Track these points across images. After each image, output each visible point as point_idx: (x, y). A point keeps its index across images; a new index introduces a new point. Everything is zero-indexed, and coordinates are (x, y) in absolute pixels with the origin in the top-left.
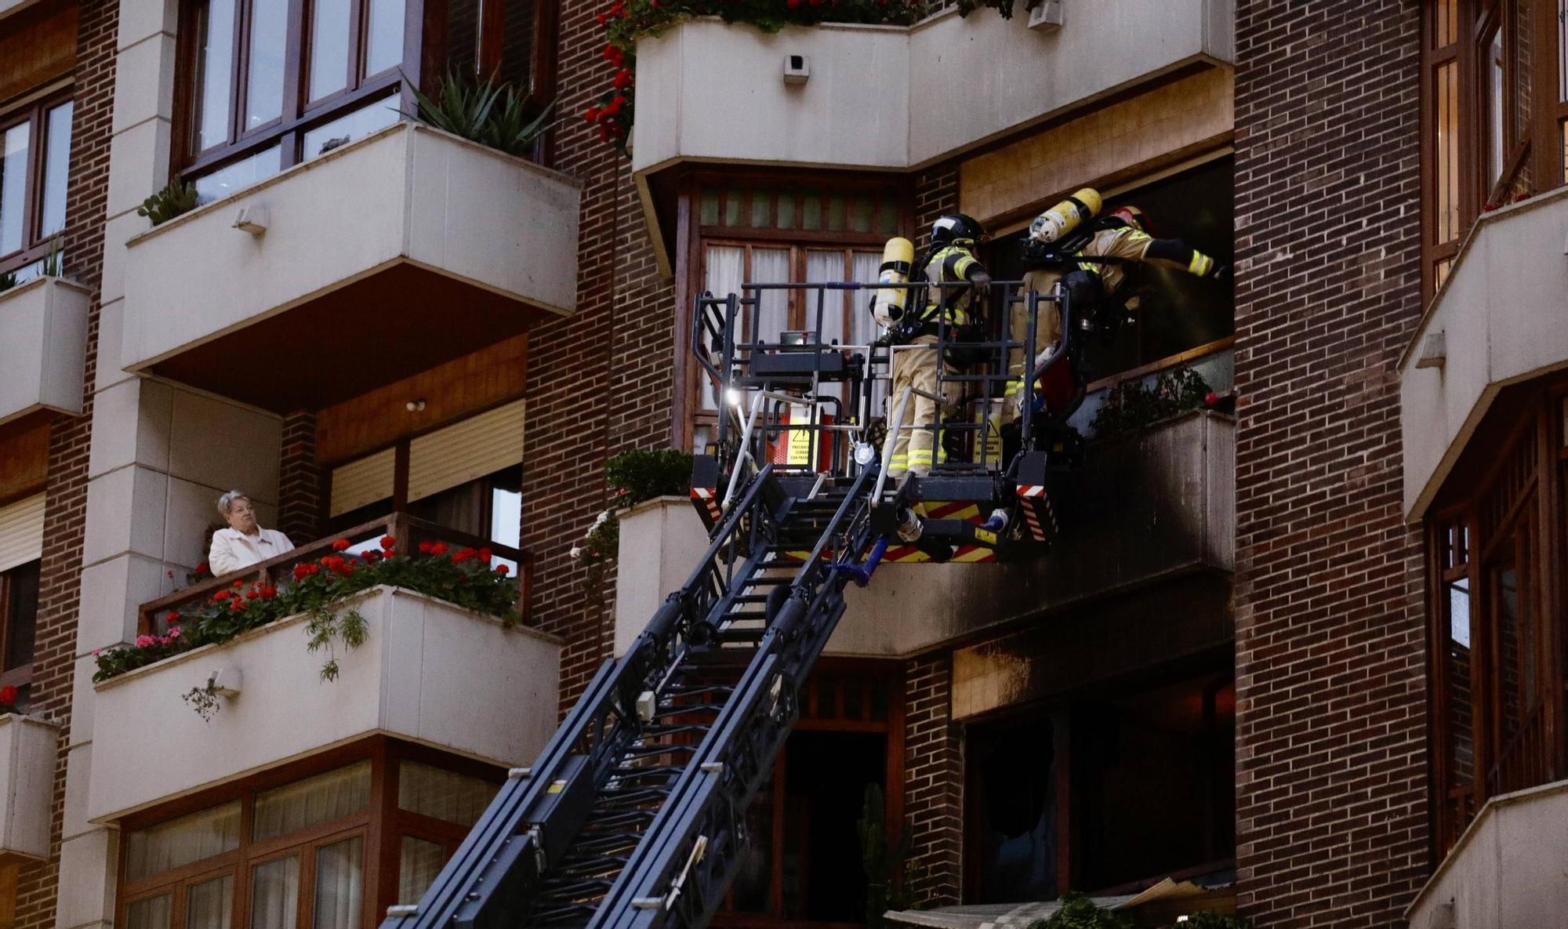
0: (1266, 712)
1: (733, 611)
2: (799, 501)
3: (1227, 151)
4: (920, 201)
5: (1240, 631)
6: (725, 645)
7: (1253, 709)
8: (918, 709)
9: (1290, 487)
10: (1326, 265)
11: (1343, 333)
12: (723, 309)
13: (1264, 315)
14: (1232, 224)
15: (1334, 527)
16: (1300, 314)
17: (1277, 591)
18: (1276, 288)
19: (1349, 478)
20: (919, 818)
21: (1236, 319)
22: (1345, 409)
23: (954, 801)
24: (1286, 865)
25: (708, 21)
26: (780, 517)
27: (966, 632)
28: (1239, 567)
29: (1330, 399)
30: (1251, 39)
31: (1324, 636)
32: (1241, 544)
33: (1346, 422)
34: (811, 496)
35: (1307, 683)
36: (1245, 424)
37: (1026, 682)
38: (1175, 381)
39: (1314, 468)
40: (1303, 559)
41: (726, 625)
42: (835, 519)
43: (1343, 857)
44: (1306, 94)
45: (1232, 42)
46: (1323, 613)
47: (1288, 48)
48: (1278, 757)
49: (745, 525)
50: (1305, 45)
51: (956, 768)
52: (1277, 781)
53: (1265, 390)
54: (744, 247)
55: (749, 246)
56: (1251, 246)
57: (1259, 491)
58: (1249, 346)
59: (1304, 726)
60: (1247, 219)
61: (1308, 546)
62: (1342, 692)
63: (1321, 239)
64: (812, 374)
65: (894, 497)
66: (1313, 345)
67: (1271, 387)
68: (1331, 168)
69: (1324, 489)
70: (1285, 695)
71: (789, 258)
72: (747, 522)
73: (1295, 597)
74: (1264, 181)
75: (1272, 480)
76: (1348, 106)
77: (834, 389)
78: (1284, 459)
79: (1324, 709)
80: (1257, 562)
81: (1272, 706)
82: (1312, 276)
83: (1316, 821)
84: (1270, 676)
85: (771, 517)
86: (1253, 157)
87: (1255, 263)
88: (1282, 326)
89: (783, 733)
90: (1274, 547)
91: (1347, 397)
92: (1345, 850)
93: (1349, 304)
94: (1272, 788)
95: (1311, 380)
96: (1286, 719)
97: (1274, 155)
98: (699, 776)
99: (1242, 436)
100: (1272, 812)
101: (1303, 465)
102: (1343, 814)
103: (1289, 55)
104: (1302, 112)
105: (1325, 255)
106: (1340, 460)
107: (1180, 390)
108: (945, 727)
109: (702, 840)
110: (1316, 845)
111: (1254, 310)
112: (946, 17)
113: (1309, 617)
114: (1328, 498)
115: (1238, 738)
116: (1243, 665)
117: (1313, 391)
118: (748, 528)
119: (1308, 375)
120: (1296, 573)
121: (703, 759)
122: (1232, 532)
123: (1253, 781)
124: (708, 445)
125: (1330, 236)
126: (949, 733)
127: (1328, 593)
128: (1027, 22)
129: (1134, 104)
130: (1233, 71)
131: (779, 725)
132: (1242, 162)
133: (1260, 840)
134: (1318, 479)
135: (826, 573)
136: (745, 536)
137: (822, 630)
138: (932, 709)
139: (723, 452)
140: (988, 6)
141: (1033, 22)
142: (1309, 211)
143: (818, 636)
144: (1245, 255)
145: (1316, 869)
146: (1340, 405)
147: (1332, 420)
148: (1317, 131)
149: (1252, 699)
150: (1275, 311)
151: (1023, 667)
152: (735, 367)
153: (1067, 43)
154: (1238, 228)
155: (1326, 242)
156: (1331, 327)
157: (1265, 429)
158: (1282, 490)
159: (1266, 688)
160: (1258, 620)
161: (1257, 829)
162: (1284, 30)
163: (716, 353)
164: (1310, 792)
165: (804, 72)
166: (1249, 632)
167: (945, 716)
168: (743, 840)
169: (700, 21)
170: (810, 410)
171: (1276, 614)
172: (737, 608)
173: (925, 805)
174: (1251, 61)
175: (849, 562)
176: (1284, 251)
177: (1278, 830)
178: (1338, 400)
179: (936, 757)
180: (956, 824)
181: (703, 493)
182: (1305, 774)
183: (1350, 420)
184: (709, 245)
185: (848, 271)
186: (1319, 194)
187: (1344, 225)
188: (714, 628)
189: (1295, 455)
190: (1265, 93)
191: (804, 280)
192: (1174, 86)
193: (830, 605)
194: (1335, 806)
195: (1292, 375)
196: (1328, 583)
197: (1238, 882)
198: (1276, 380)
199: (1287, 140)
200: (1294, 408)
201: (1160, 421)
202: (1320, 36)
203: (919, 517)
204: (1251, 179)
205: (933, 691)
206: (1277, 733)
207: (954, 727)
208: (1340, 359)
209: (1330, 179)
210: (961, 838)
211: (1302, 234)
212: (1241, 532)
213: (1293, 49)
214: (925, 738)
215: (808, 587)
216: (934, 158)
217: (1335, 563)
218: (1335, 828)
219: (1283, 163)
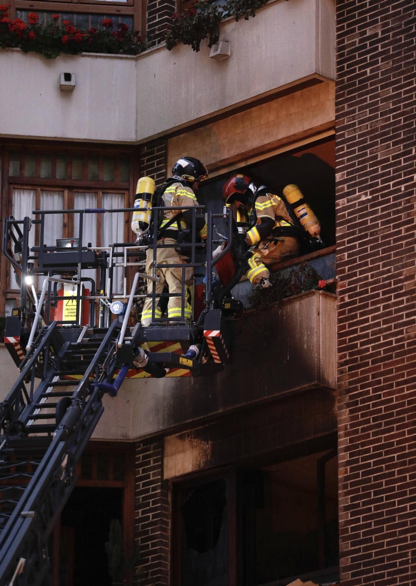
0: (357, 476)
1: (34, 413)
2: (72, 344)
3: (332, 133)
4: (143, 162)
5: (341, 425)
6: (31, 435)
7: (349, 474)
8: (142, 473)
9: (371, 338)
10: (392, 203)
11: (402, 244)
12: (21, 226)
13: (354, 233)
14: (334, 178)
15: (398, 362)
16: (376, 233)
17: (363, 401)
18: (361, 217)
19: (407, 333)
20: (143, 541)
21: (337, 235)
22: (404, 291)
23: (164, 530)
24: (370, 571)
25: (13, 51)
26: (61, 355)
27: (172, 426)
28: (340, 386)
29: (394, 285)
30: (345, 65)
31: (392, 429)
32: (341, 372)
33: (405, 298)
34: (79, 340)
35: (382, 458)
36: (342, 299)
37: (209, 456)
38: (300, 273)
39: (385, 326)
40: (379, 382)
41: (30, 423)
42: (96, 355)
43: (406, 566)
44: (379, 99)
45: (334, 67)
46: (392, 415)
47: (368, 70)
48: (364, 504)
49: (40, 360)
50: (378, 68)
51: (166, 509)
52: (365, 519)
53: (354, 278)
54: (36, 190)
55: (39, 189)
56: (346, 191)
57: (351, 340)
58: (345, 252)
59: (381, 485)
60: (343, 175)
61: (382, 374)
62: (404, 463)
63: (388, 187)
64: (77, 266)
65: (131, 340)
66: (384, 251)
67: (358, 277)
68: (394, 144)
69: (392, 339)
70: (369, 465)
71: (63, 196)
72: (42, 358)
73: (374, 405)
74: (354, 152)
75: (359, 333)
76: (405, 106)
77: (91, 273)
78: (367, 320)
79: (393, 474)
80: (350, 383)
81: (361, 472)
82: (383, 210)
83: (389, 544)
84: (359, 453)
85: (55, 354)
86: (347, 137)
87: (348, 202)
88: (365, 240)
89: (68, 490)
90: (361, 374)
91: (405, 283)
92: (407, 562)
93: (406, 226)
94: (361, 523)
95: (383, 273)
96: (369, 480)
97: (360, 136)
98: (20, 520)
99: (341, 307)
100: (361, 538)
101: (378, 324)
102: (406, 539)
103: (368, 74)
104: (377, 110)
105: (391, 197)
106: (401, 321)
107: (303, 279)
108: (160, 484)
109: (22, 560)
110: (389, 559)
111: (348, 230)
112: (158, 50)
113: (383, 417)
114: (394, 345)
115: (340, 492)
116: (343, 447)
117: (384, 279)
118: (42, 362)
119: (381, 269)
120: (375, 391)
121: (22, 509)
122: (336, 365)
123: (350, 518)
124: (14, 310)
125: (394, 185)
126: (162, 487)
127: (394, 403)
128: (209, 55)
129: (274, 104)
130: (334, 84)
131: (66, 485)
132: (340, 140)
133: (355, 555)
134: (388, 333)
135: (92, 389)
136: (41, 366)
137: (90, 425)
138: (151, 473)
139: (23, 314)
140: (185, 44)
141: (212, 54)
142: (382, 170)
143: (88, 428)
144: (342, 197)
145: (389, 574)
146: (401, 288)
147: (396, 297)
148: (386, 122)
149: (348, 468)
150: (360, 231)
151: (207, 446)
152: (30, 261)
153: (233, 66)
154: (337, 180)
155: (392, 189)
156: (395, 241)
157: (354, 302)
158: (366, 339)
159: (357, 461)
160: (352, 419)
161: (353, 548)
162: (365, 60)
163: (17, 254)
164: (385, 525)
165: (72, 83)
166: (346, 426)
167: (159, 477)
168: (46, 558)
169: (7, 51)
170: (76, 287)
171: (363, 416)
172: (37, 412)
173: (147, 532)
174: (345, 78)
175: (105, 382)
176: (366, 194)
177: (366, 549)
178: (399, 285)
179: (154, 503)
180: (166, 545)
181: (12, 340)
182: (382, 514)
183: (407, 297)
184: (14, 188)
185: (99, 203)
186: (388, 160)
187: (403, 178)
188: (23, 424)
189: (374, 318)
190: (354, 98)
191: (73, 208)
192: (298, 93)
193: (95, 409)
194: (400, 535)
195: (371, 269)
196: (394, 396)
197: (341, 582)
198: (361, 273)
199: (368, 126)
200: (373, 290)
201: (292, 297)
202: (388, 63)
203: (146, 352)
204: (346, 151)
205: (152, 462)
206: (364, 489)
207: (165, 483)
208: (401, 260)
209: (394, 151)
210: (169, 553)
211: (377, 184)
212: (341, 365)
213: (371, 71)
214: (147, 491)
215: (81, 399)
216: (152, 136)
217: (398, 384)
218: (401, 548)
219: (365, 141)
